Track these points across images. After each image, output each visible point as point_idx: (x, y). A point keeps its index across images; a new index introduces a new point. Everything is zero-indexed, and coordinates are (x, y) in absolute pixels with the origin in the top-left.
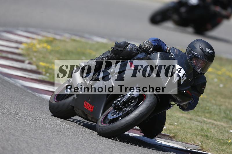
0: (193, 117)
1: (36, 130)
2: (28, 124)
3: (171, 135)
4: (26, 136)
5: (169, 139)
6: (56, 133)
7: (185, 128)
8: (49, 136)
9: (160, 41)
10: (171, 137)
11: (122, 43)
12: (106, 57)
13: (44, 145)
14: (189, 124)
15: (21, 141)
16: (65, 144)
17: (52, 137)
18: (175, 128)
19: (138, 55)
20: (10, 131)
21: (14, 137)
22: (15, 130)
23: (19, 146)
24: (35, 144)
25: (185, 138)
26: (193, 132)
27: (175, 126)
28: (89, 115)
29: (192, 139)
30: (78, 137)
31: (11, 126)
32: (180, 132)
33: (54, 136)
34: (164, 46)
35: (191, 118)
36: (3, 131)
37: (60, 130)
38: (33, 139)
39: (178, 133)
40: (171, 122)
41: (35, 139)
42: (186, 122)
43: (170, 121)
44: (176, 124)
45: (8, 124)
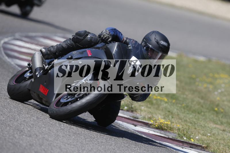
0: (226, 129)
1: (69, 136)
2: (62, 129)
3: (203, 146)
4: (60, 141)
5: (201, 150)
6: (89, 140)
7: (218, 139)
8: (82, 142)
10: (203, 148)
11: (83, 32)
13: (77, 151)
14: (222, 135)
15: (54, 146)
16: (98, 151)
17: (85, 143)
18: (208, 138)
20: (44, 136)
21: (48, 142)
22: (49, 135)
23: (52, 151)
24: (68, 150)
25: (218, 149)
26: (226, 143)
27: (208, 136)
29: (224, 150)
30: (111, 144)
31: (45, 131)
32: (213, 143)
33: (87, 142)
35: (224, 129)
36: (37, 136)
38: (67, 145)
39: (210, 144)
41: (68, 144)
42: (219, 133)
43: (203, 132)
44: (209, 135)
45: (43, 129)
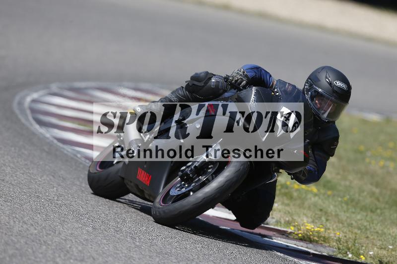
1: (150, 257)
9: (261, 71)
11: (203, 74)
12: (177, 97)
18: (389, 254)
19: (226, 93)
20: (106, 259)
22: (116, 258)
27: (390, 250)
28: (145, 190)
34: (268, 78)
36: (94, 259)
37: (192, 258)
40: (383, 244)
43: (381, 243)
44: (391, 247)
